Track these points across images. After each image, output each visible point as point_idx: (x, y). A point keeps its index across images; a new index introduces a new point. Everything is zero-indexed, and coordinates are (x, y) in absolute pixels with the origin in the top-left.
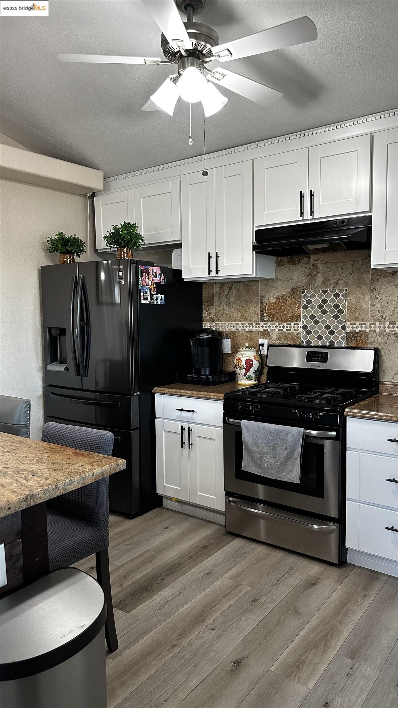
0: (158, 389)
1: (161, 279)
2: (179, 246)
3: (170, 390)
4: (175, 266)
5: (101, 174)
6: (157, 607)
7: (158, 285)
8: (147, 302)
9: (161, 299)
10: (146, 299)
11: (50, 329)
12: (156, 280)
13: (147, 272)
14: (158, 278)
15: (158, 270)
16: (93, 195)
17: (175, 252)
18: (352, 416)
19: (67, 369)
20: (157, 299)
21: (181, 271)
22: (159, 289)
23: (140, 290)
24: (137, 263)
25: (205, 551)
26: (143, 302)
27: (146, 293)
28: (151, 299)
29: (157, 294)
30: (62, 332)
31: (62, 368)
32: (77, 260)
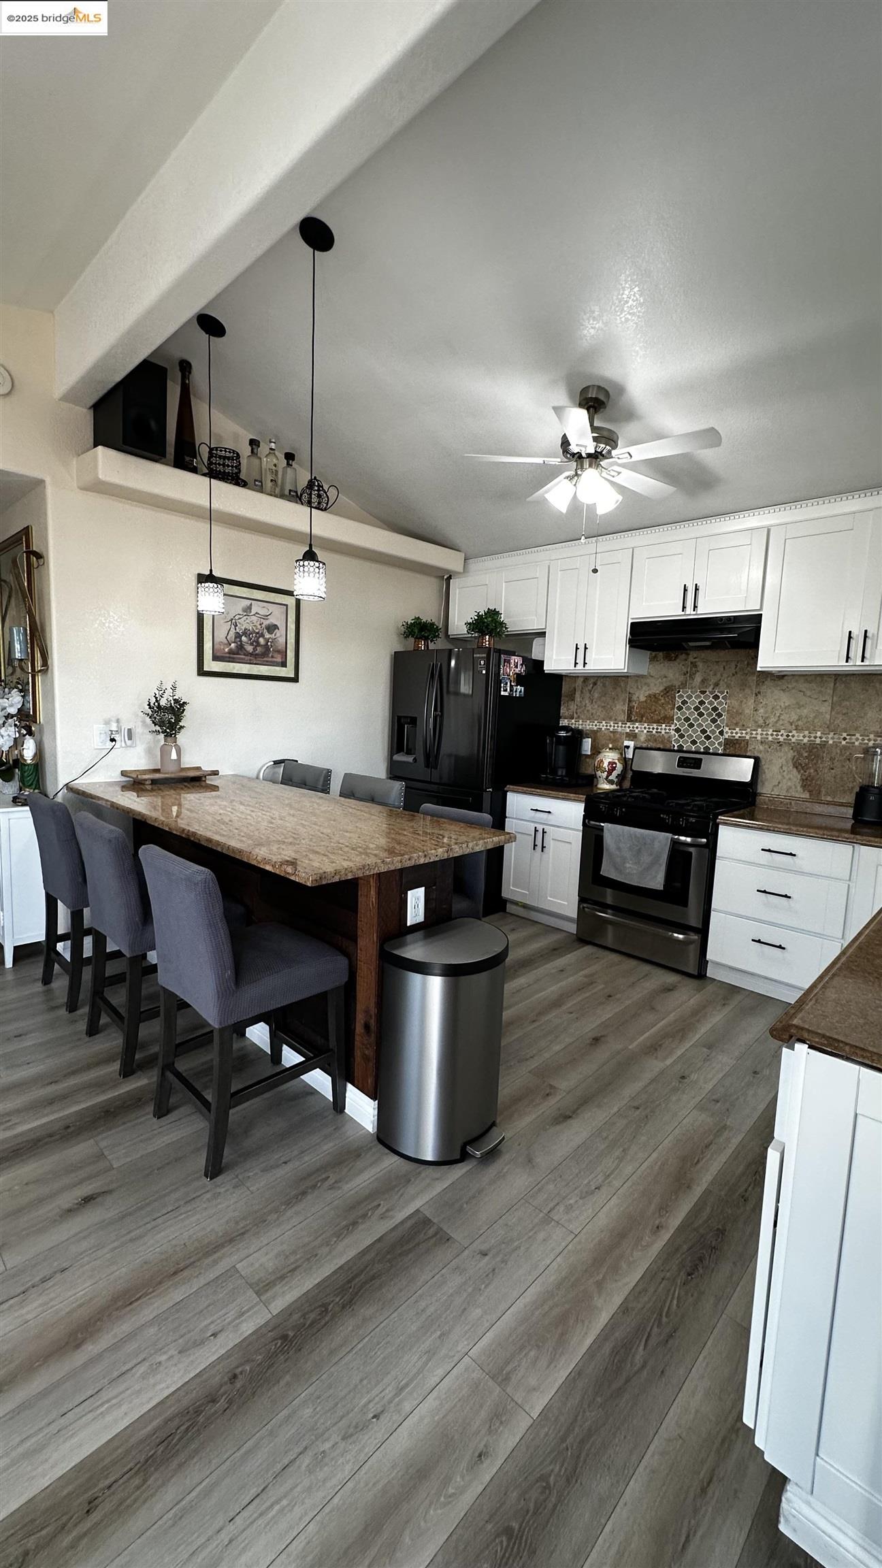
0: (511, 787)
1: (521, 669)
2: (542, 634)
3: (525, 789)
4: (535, 655)
5: (461, 556)
6: (515, 991)
7: (518, 675)
8: (506, 694)
9: (521, 692)
10: (506, 690)
11: (399, 718)
12: (517, 670)
13: (509, 662)
14: (519, 669)
15: (519, 660)
16: (450, 577)
17: (537, 642)
18: (725, 824)
19: (415, 760)
20: (516, 691)
21: (542, 663)
22: (519, 679)
23: (501, 680)
24: (499, 652)
25: (555, 952)
26: (503, 693)
27: (506, 684)
28: (511, 690)
29: (517, 686)
30: (413, 721)
31: (410, 759)
32: (432, 646)
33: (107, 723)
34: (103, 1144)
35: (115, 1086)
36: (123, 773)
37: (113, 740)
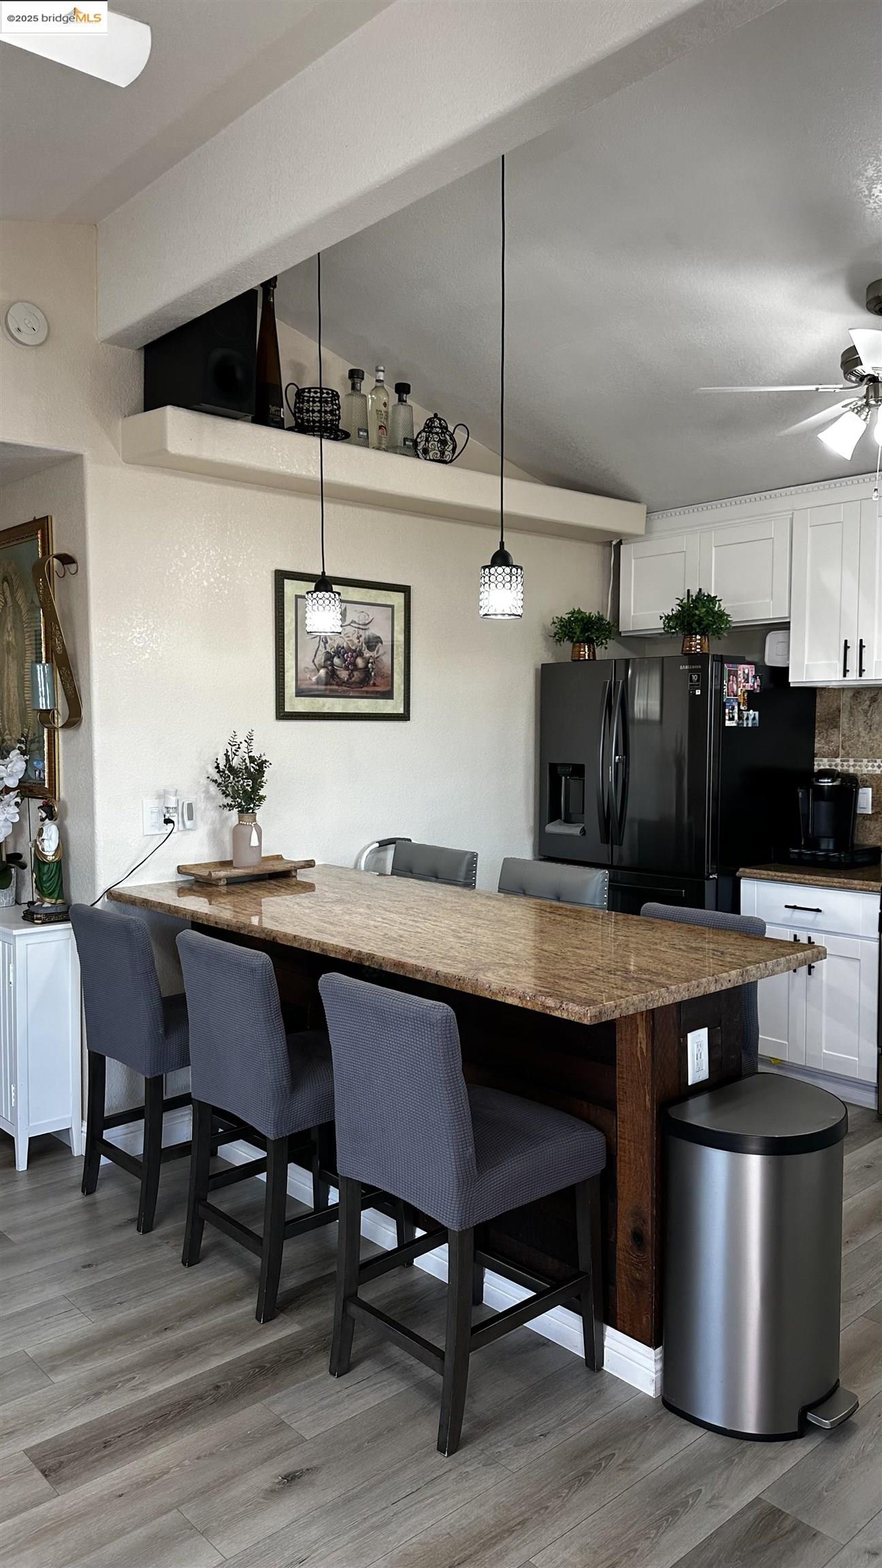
0: (747, 870)
1: (753, 684)
2: (785, 626)
3: (773, 873)
4: (772, 658)
5: (642, 508)
7: (750, 693)
8: (733, 724)
9: (754, 718)
10: (732, 719)
11: (553, 767)
12: (748, 687)
13: (735, 674)
14: (751, 684)
15: (749, 669)
16: (620, 543)
17: (773, 641)
19: (583, 832)
20: (747, 719)
21: (785, 671)
22: (752, 700)
23: (724, 703)
24: (721, 660)
26: (728, 723)
27: (733, 708)
28: (740, 718)
29: (748, 710)
30: (578, 771)
31: (575, 830)
32: (601, 653)
33: (162, 796)
34: (278, 1409)
35: (256, 1335)
36: (180, 870)
37: (167, 821)
